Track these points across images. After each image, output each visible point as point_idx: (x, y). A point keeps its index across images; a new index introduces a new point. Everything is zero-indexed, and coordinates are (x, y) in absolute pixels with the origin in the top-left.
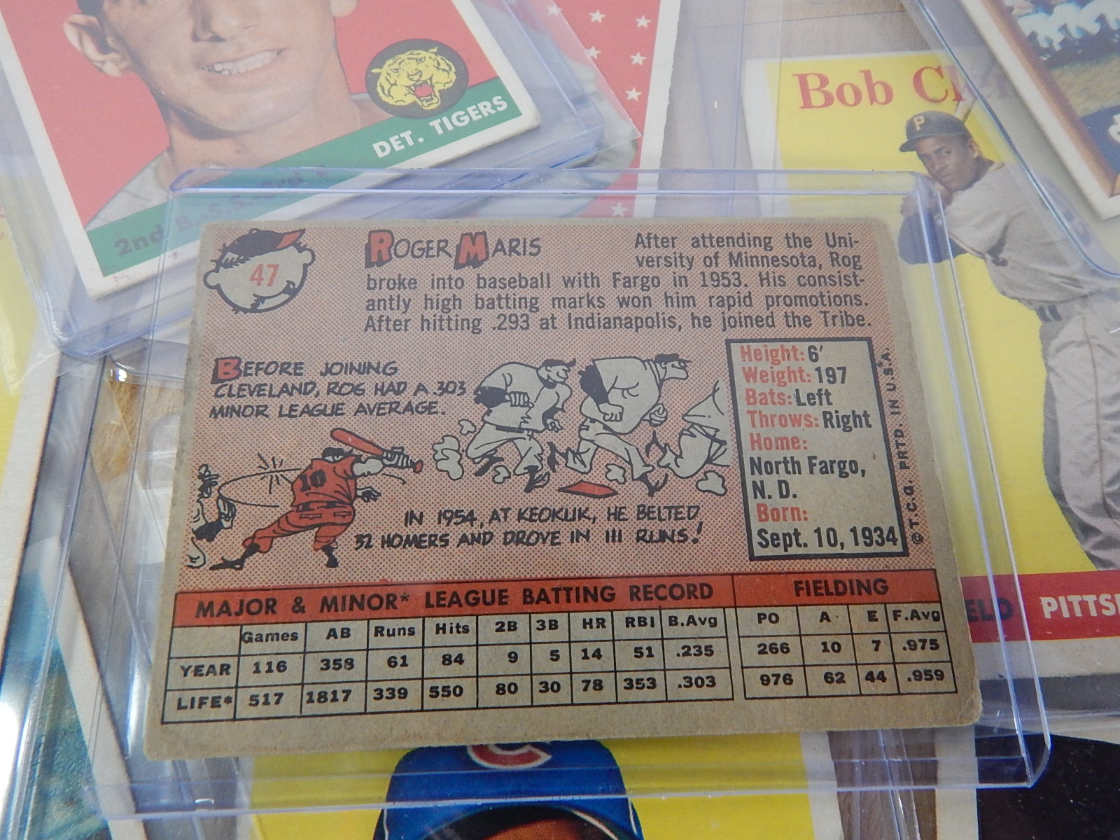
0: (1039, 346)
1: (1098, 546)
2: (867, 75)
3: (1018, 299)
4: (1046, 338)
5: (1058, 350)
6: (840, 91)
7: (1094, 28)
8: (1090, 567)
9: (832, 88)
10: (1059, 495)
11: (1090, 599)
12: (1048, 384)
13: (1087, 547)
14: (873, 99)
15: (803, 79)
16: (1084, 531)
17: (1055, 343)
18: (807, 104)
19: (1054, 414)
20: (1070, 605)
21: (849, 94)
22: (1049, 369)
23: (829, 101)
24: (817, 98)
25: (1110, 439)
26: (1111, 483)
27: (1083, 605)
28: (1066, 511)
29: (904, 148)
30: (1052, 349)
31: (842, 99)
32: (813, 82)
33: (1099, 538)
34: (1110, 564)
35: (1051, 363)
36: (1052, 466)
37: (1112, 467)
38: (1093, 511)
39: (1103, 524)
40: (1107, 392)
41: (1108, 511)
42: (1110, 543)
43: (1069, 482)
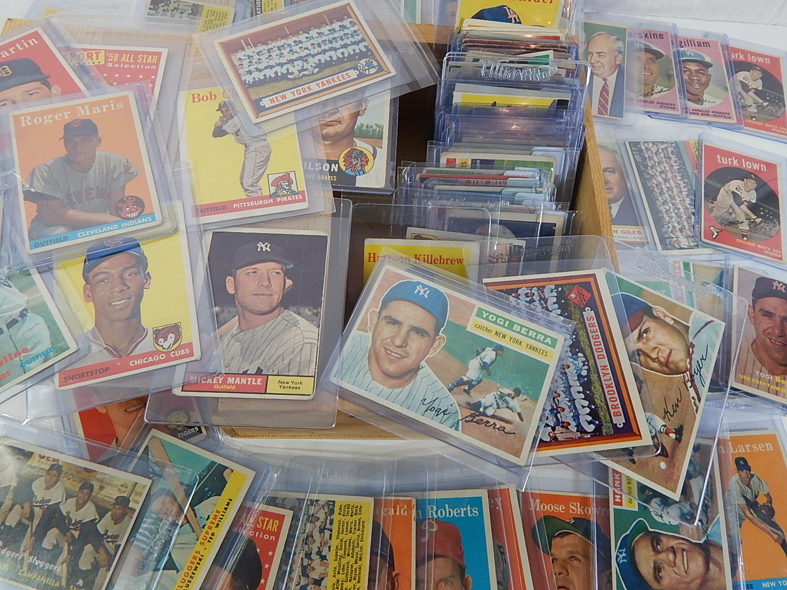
0: (244, 153)
1: (248, 193)
2: (210, 93)
3: (241, 143)
4: (245, 151)
6: (203, 97)
7: (262, 78)
8: (247, 197)
9: (201, 97)
10: (242, 184)
11: (245, 203)
12: (244, 161)
13: (246, 194)
14: (211, 99)
15: (193, 95)
16: (246, 190)
17: (248, 152)
18: (194, 102)
19: (244, 167)
20: (240, 205)
21: (205, 98)
22: (245, 158)
23: (199, 100)
24: (196, 100)
25: (257, 171)
26: (254, 180)
27: (243, 205)
28: (243, 187)
29: (217, 110)
30: (246, 153)
31: (203, 100)
32: (196, 96)
33: (249, 191)
34: (251, 196)
35: (246, 156)
36: (242, 178)
37: (255, 177)
38: (249, 186)
39: (251, 189)
40: (258, 161)
41: (253, 186)
42: (252, 192)
43: (245, 181)
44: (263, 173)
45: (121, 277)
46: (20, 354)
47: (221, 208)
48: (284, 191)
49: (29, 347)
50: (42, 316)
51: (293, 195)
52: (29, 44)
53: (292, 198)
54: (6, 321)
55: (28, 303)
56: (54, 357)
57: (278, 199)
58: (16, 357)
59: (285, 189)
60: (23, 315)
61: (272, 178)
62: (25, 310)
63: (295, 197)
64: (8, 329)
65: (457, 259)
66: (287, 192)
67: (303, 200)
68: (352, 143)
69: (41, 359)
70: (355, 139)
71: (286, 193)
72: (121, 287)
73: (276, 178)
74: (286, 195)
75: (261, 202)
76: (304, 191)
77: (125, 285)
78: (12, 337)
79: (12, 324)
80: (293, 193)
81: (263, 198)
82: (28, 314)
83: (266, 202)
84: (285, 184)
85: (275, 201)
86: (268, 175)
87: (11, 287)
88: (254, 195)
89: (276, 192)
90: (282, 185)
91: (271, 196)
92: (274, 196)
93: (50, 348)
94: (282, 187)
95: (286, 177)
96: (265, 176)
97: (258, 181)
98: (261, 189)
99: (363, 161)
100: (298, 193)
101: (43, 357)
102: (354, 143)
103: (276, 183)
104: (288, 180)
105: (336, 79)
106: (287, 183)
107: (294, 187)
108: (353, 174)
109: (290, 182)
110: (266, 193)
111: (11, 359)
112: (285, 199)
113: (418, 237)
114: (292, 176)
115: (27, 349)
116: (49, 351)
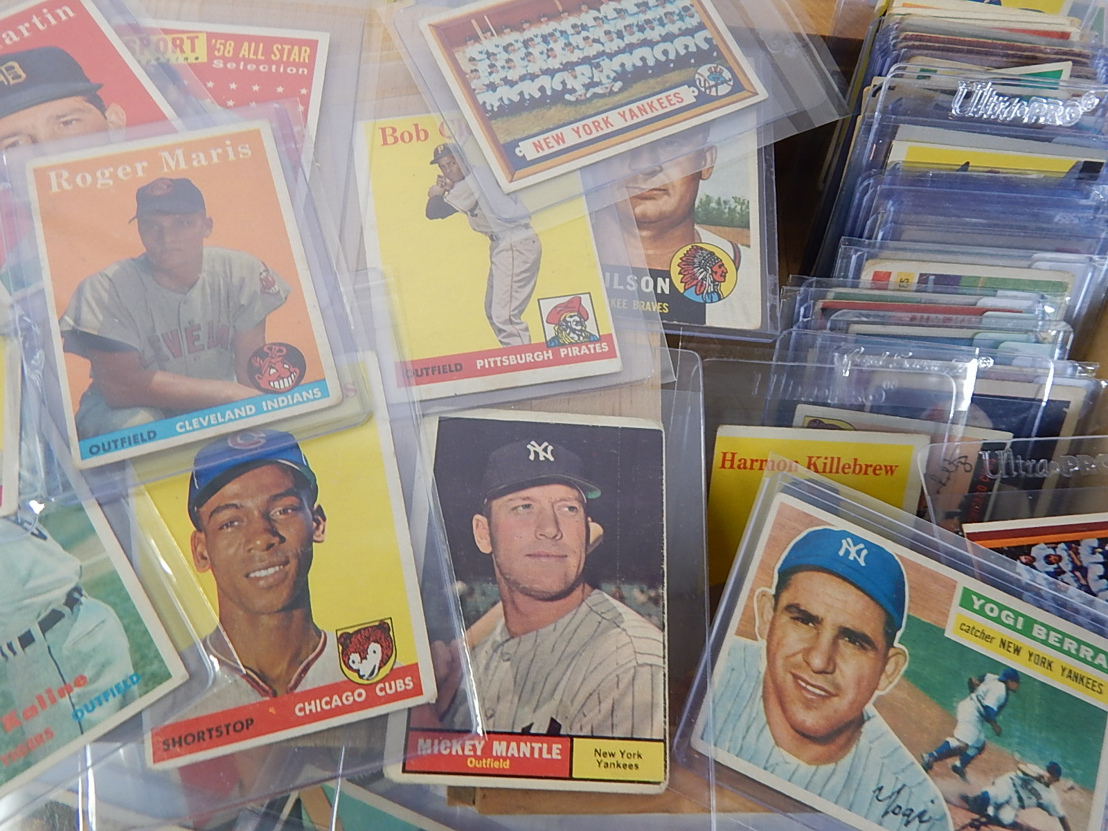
0: (489, 253)
1: (504, 338)
2: (416, 126)
3: (482, 232)
4: (492, 249)
5: (497, 254)
6: (402, 135)
7: (516, 98)
8: (501, 346)
9: (398, 134)
10: (490, 318)
11: (498, 359)
12: (491, 270)
13: (500, 338)
14: (418, 138)
15: (383, 130)
16: (499, 331)
17: (496, 251)
18: (385, 143)
19: (492, 282)
20: (489, 363)
21: (406, 137)
22: (492, 262)
23: (396, 140)
24: (390, 140)
25: (516, 292)
26: (514, 310)
27: (495, 362)
28: (492, 324)
29: (432, 163)
30: (494, 253)
31: (403, 140)
32: (389, 132)
33: (505, 334)
34: (509, 344)
35: (493, 260)
36: (488, 306)
37: (515, 303)
38: (504, 323)
39: (508, 328)
40: (517, 271)
41: (511, 322)
42: (511, 335)
43: (495, 312)
44: (529, 296)
45: (266, 516)
46: (70, 690)
47: (453, 368)
48: (572, 335)
49: (88, 674)
50: (109, 604)
51: (591, 342)
52: (57, 17)
53: (589, 349)
54: (39, 615)
55: (81, 576)
56: (141, 696)
57: (563, 352)
58: (62, 695)
59: (574, 331)
60: (72, 601)
61: (548, 307)
62: (77, 589)
63: (595, 348)
64: (44, 633)
65: (886, 466)
66: (578, 335)
67: (611, 354)
68: (693, 236)
69: (113, 701)
70: (696, 227)
71: (576, 338)
72: (266, 537)
73: (556, 307)
74: (576, 344)
75: (529, 357)
76: (611, 335)
77: (276, 534)
78: (52, 651)
79: (50, 621)
80: (590, 339)
81: (532, 348)
82: (83, 599)
83: (539, 356)
84: (573, 320)
85: (556, 354)
86: (539, 300)
87: (45, 538)
88: (516, 342)
89: (556, 337)
90: (567, 322)
91: (548, 345)
92: (553, 344)
93: (131, 678)
94: (567, 327)
95: (574, 305)
96: (533, 303)
97: (521, 312)
98: (527, 329)
99: (716, 273)
100: (600, 340)
101: (119, 696)
102: (696, 236)
103: (555, 317)
104: (579, 312)
105: (656, 105)
106: (578, 319)
107: (590, 327)
108: (699, 299)
109: (583, 316)
110: (538, 338)
111: (53, 701)
112: (575, 351)
113: (816, 424)
114: (585, 302)
115: (83, 678)
116: (129, 682)
